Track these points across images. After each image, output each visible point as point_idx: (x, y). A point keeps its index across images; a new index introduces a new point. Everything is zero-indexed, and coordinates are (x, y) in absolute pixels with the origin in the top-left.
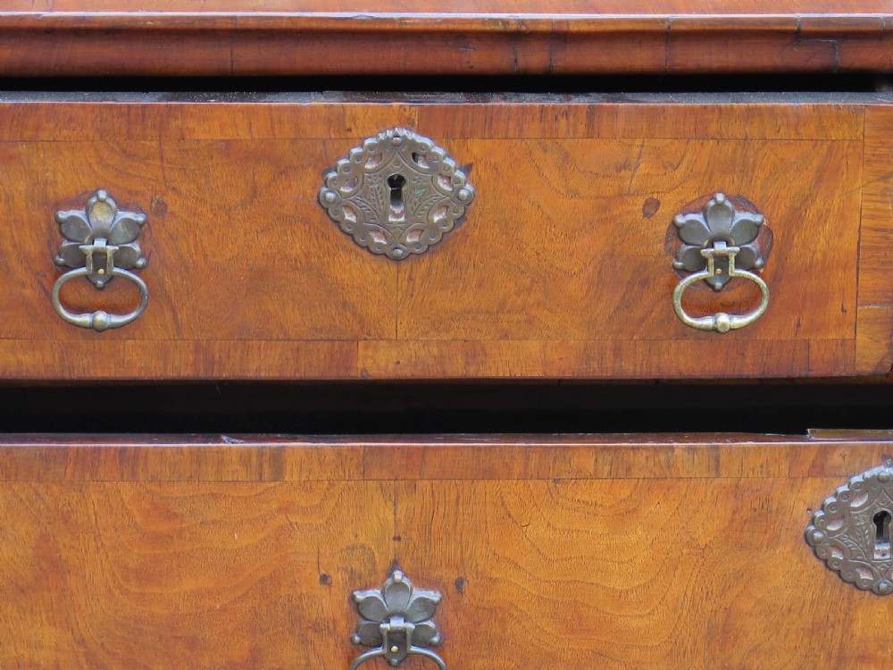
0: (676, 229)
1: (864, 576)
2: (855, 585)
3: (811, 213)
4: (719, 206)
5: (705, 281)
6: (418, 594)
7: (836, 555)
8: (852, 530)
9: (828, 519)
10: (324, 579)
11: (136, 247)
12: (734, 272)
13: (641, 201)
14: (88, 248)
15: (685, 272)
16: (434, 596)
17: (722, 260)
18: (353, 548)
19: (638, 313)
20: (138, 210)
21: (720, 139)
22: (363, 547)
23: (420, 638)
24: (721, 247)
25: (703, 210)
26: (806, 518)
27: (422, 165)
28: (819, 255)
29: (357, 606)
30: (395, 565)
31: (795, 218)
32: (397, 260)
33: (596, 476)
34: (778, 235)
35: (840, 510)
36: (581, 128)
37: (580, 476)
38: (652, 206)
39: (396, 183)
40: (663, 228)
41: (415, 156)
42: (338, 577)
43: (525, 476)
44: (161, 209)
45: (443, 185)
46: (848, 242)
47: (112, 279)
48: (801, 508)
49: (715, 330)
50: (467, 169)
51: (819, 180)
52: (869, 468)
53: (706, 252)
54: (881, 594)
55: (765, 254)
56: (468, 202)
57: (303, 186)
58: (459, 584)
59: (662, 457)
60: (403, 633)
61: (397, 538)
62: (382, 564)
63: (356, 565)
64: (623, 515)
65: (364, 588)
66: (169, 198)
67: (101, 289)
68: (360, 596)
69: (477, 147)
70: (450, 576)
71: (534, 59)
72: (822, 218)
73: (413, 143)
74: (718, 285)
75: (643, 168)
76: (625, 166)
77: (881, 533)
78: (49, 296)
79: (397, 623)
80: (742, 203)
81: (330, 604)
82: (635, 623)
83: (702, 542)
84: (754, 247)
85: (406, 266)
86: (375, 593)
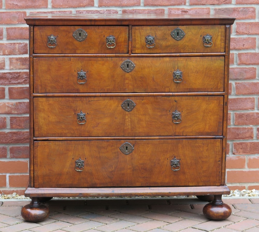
0: (107, 38)
1: (126, 71)
2: (125, 71)
3: (119, 37)
4: (111, 36)
5: (109, 43)
6: (84, 72)
7: (123, 68)
8: (125, 66)
9: (123, 65)
10: (75, 71)
11: (55, 40)
12: (112, 42)
13: (103, 36)
14: (51, 40)
15: (107, 43)
16: (85, 73)
17: (111, 41)
18: (77, 68)
19: (103, 47)
20: (56, 36)
21: (110, 30)
22: (79, 68)
23: (84, 76)
24: (111, 40)
25: (109, 37)
26: (121, 65)
27: (82, 32)
28: (120, 41)
29: (78, 73)
30: (82, 69)
31: (118, 38)
32: (80, 41)
33: (100, 61)
34: (116, 39)
35: (124, 64)
36: (97, 29)
37: (99, 61)
38: (104, 36)
39: (80, 34)
40: (105, 38)
41: (82, 31)
42: (76, 71)
43: (94, 61)
44: (58, 36)
45: (84, 34)
46: (123, 40)
47: (53, 43)
48: (120, 64)
49: (110, 48)
50: (87, 32)
51: (120, 34)
52: (126, 60)
53: (109, 40)
54: (128, 72)
55: (115, 41)
56: (87, 36)
57: (71, 34)
58: (88, 71)
59: (107, 59)
60: (82, 76)
61: (82, 67)
62: (80, 69)
63: (78, 70)
64: (103, 64)
65: (79, 72)
66: (59, 35)
67: (52, 44)
68: (78, 72)
69: (88, 30)
70: (87, 71)
71: (93, 23)
72: (120, 38)
73: (81, 30)
74: (111, 44)
75: (103, 32)
76: (102, 32)
77: (128, 67)
78: (47, 45)
79: (82, 75)
80: (113, 36)
81: (75, 74)
82: (105, 75)
83: (111, 67)
84: (114, 40)
85: (81, 42)
86: (80, 72)
